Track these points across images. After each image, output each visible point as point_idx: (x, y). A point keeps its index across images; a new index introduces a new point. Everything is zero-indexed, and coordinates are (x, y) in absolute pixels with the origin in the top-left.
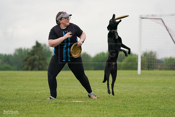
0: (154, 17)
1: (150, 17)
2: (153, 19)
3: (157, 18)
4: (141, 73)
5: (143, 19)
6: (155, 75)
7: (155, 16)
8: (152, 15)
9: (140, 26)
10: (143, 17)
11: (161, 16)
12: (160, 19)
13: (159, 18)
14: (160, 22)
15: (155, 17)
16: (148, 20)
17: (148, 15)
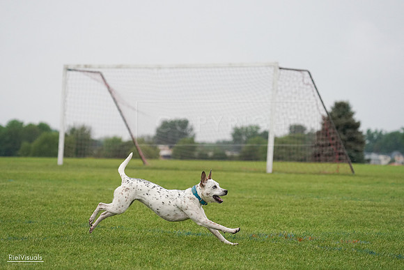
1: (81, 69)
3: (94, 70)
4: (64, 163)
5: (71, 73)
6: (86, 166)
7: (90, 67)
8: (86, 66)
9: (65, 83)
10: (70, 68)
11: (99, 67)
12: (98, 72)
13: (97, 70)
14: (98, 77)
15: (91, 70)
16: (79, 73)
17: (78, 66)
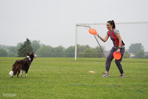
0: (84, 25)
2: (85, 26)
3: (87, 26)
10: (78, 25)
14: (89, 28)
